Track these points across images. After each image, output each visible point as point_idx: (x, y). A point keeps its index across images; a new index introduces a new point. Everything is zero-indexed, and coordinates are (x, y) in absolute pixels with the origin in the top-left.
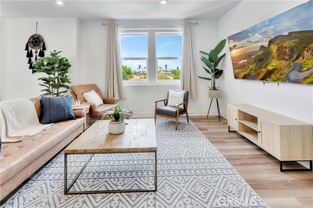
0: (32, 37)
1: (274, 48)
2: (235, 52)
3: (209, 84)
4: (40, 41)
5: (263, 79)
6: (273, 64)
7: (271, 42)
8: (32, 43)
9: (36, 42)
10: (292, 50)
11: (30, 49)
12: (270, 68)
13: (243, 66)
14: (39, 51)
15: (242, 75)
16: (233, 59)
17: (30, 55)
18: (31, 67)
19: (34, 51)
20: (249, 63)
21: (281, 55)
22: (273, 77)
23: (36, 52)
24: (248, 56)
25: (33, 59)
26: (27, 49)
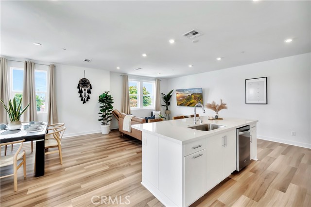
0: (82, 80)
1: (193, 96)
2: (178, 95)
3: (165, 108)
4: (87, 83)
5: (188, 106)
6: (192, 101)
7: (192, 94)
8: (82, 84)
9: (85, 83)
10: (198, 98)
11: (81, 88)
12: (191, 102)
13: (181, 100)
14: (87, 89)
15: (179, 104)
16: (177, 97)
17: (80, 92)
18: (82, 100)
19: (83, 89)
20: (183, 100)
21: (195, 98)
22: (192, 105)
23: (85, 90)
24: (183, 97)
25: (83, 94)
26: (78, 87)
